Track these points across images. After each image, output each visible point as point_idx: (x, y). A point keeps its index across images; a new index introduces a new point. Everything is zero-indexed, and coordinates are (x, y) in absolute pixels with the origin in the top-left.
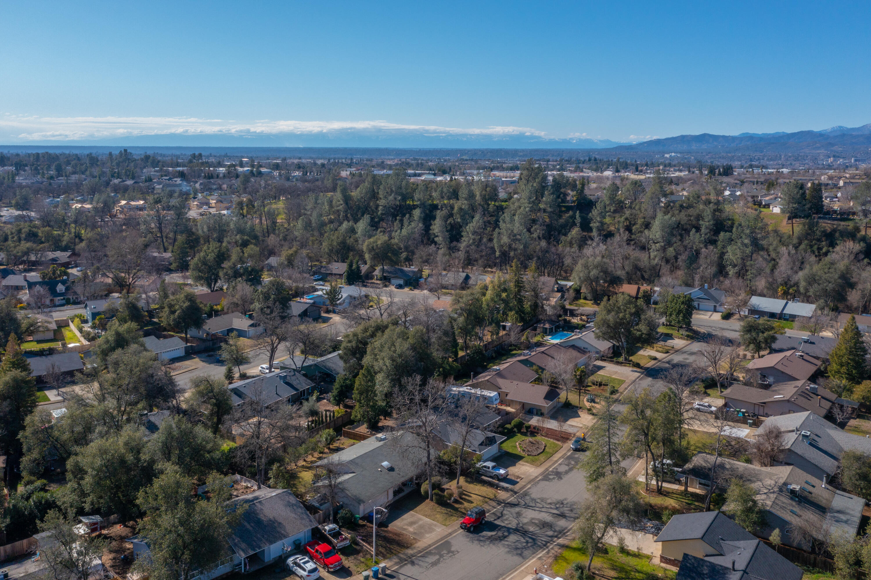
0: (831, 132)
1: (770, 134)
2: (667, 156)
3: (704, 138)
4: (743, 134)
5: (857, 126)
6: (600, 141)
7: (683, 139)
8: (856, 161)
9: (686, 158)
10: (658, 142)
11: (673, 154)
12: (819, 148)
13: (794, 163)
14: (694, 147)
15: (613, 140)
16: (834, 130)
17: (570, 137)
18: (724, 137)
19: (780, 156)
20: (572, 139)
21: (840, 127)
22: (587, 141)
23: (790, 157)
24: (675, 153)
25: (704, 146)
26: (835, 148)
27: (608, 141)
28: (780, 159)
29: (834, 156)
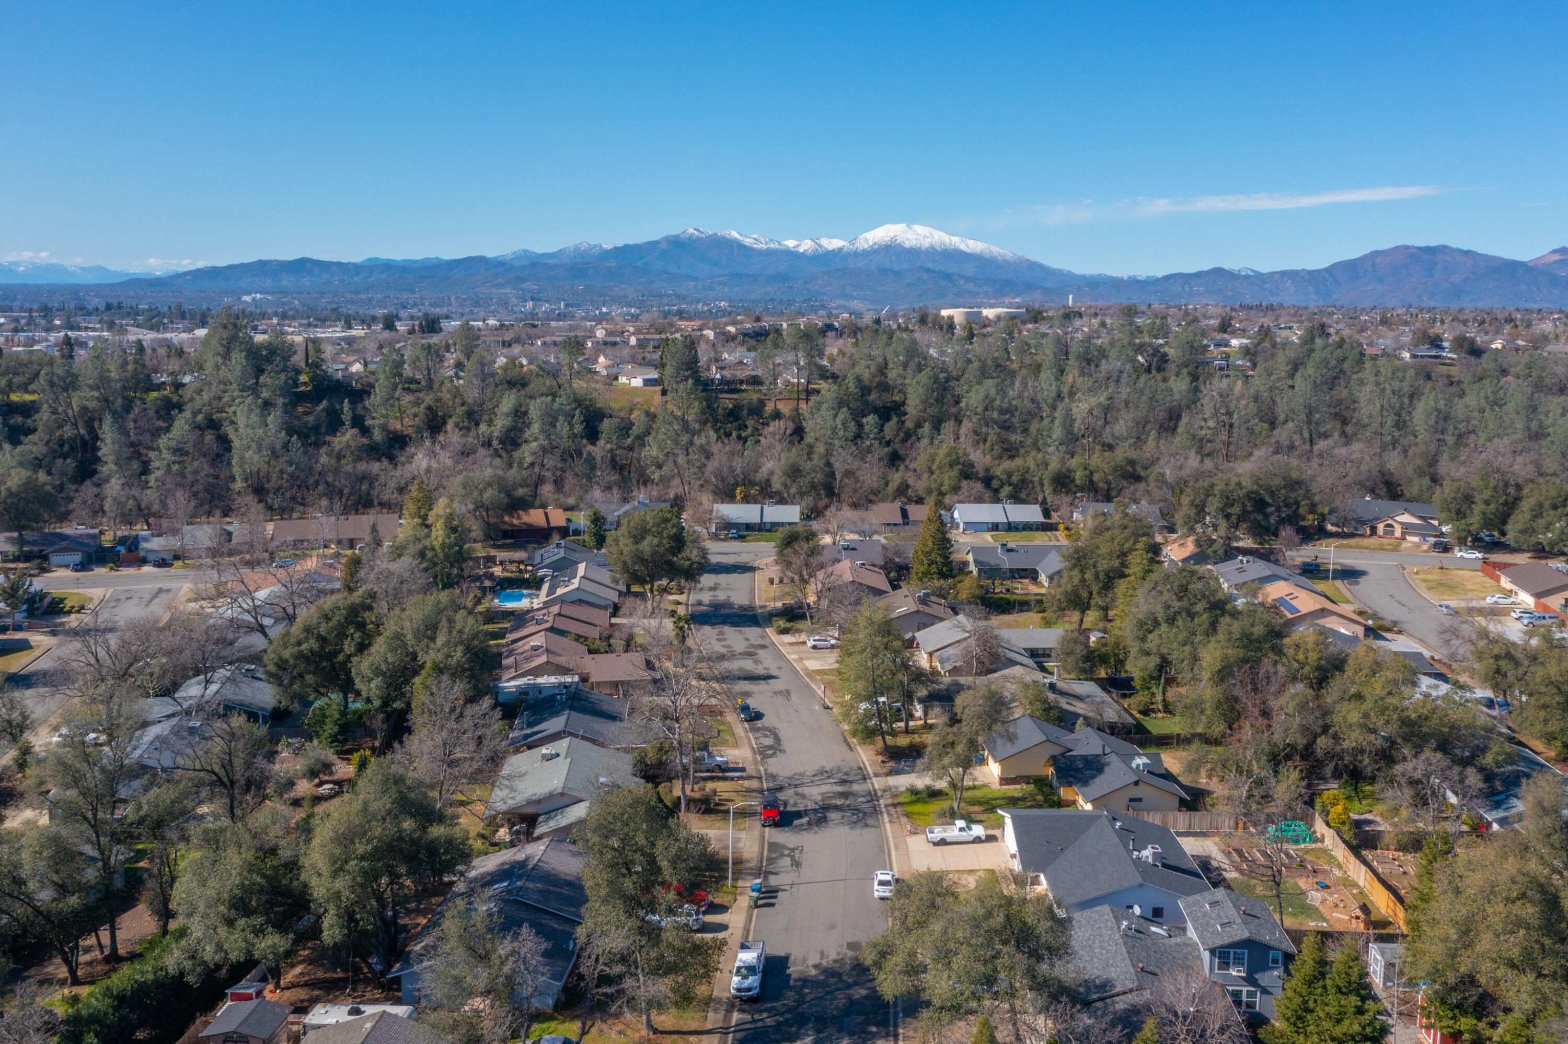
0: (512, 260)
1: (415, 262)
2: (247, 298)
3: (302, 266)
4: (370, 259)
5: (551, 251)
6: (83, 269)
7: (262, 267)
8: (567, 306)
9: (284, 304)
10: (213, 273)
11: (258, 296)
12: (502, 286)
13: (475, 310)
14: (286, 281)
15: (111, 268)
16: (517, 256)
17: (12, 259)
18: (339, 264)
19: (449, 298)
20: (17, 264)
21: (525, 251)
22: (50, 268)
23: (465, 300)
24: (260, 293)
25: (306, 281)
26: (526, 285)
27: (100, 269)
28: (450, 304)
29: (532, 299)
